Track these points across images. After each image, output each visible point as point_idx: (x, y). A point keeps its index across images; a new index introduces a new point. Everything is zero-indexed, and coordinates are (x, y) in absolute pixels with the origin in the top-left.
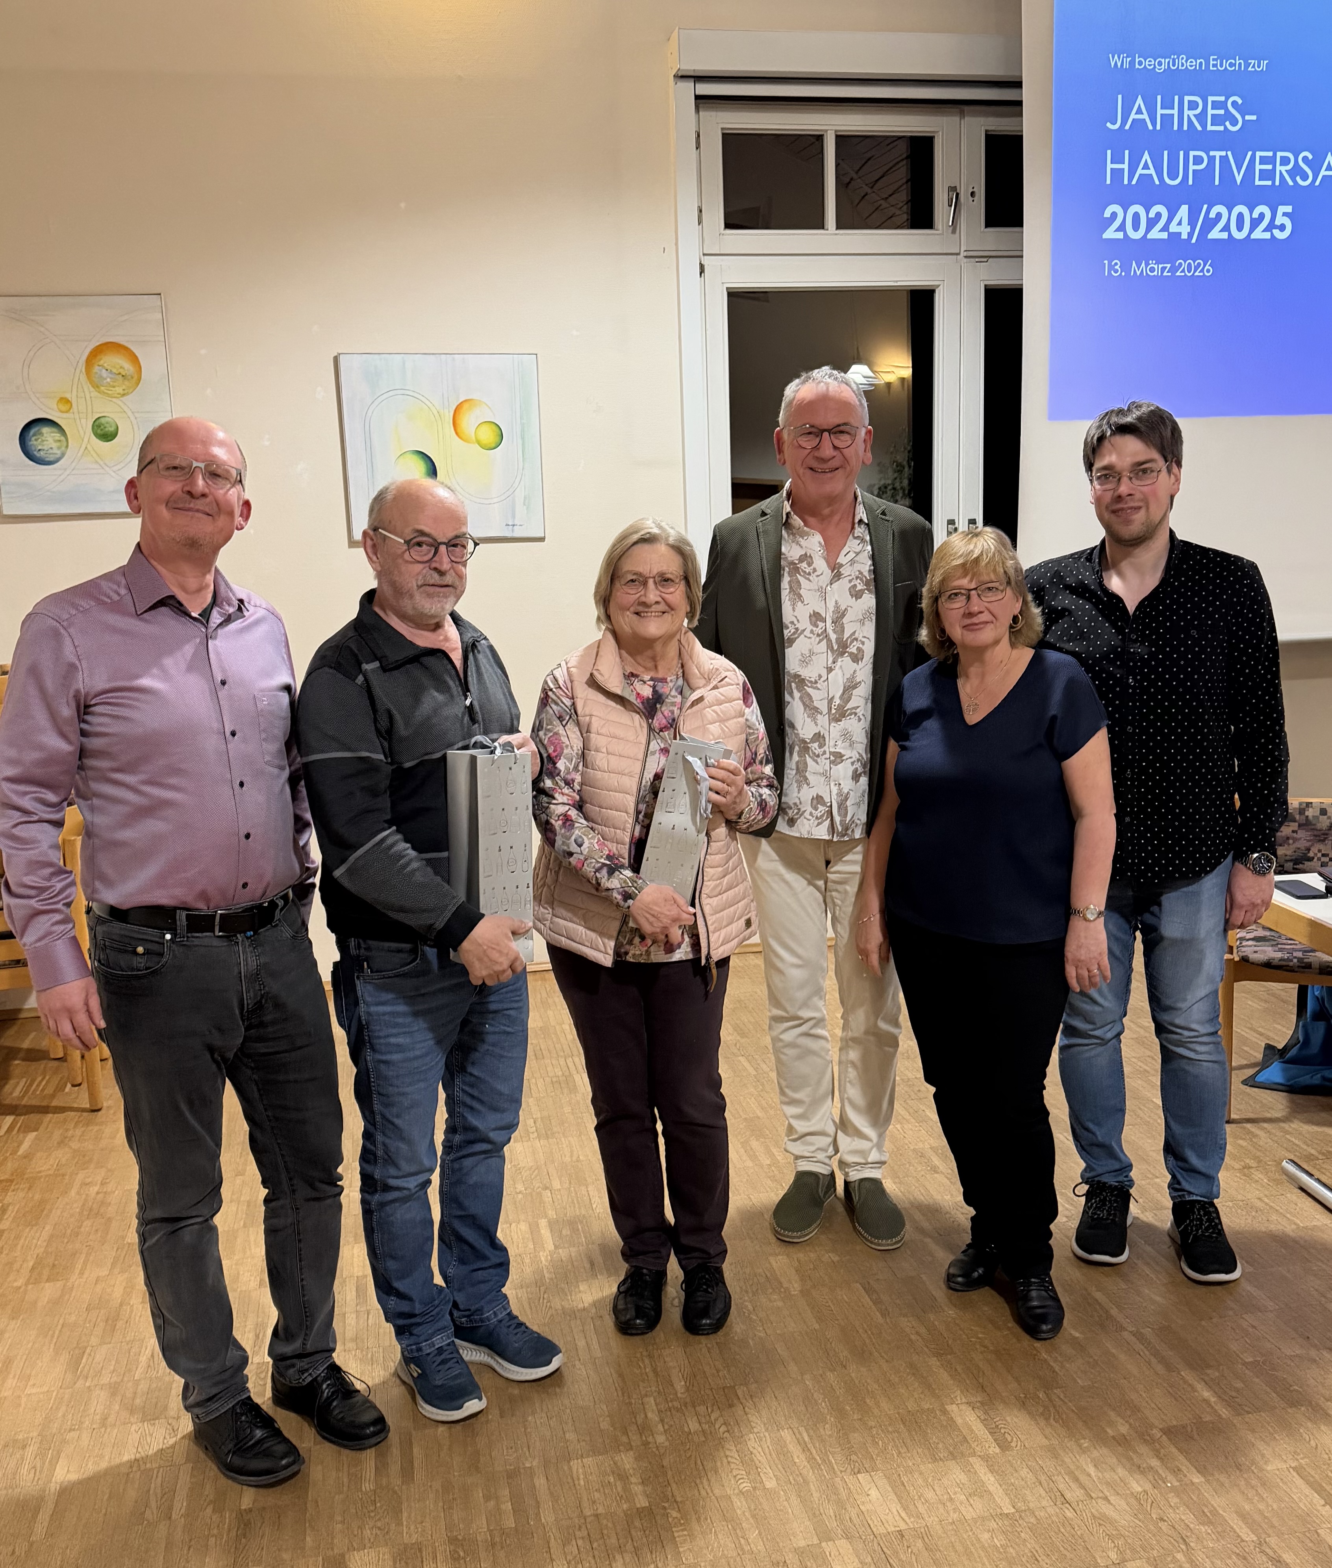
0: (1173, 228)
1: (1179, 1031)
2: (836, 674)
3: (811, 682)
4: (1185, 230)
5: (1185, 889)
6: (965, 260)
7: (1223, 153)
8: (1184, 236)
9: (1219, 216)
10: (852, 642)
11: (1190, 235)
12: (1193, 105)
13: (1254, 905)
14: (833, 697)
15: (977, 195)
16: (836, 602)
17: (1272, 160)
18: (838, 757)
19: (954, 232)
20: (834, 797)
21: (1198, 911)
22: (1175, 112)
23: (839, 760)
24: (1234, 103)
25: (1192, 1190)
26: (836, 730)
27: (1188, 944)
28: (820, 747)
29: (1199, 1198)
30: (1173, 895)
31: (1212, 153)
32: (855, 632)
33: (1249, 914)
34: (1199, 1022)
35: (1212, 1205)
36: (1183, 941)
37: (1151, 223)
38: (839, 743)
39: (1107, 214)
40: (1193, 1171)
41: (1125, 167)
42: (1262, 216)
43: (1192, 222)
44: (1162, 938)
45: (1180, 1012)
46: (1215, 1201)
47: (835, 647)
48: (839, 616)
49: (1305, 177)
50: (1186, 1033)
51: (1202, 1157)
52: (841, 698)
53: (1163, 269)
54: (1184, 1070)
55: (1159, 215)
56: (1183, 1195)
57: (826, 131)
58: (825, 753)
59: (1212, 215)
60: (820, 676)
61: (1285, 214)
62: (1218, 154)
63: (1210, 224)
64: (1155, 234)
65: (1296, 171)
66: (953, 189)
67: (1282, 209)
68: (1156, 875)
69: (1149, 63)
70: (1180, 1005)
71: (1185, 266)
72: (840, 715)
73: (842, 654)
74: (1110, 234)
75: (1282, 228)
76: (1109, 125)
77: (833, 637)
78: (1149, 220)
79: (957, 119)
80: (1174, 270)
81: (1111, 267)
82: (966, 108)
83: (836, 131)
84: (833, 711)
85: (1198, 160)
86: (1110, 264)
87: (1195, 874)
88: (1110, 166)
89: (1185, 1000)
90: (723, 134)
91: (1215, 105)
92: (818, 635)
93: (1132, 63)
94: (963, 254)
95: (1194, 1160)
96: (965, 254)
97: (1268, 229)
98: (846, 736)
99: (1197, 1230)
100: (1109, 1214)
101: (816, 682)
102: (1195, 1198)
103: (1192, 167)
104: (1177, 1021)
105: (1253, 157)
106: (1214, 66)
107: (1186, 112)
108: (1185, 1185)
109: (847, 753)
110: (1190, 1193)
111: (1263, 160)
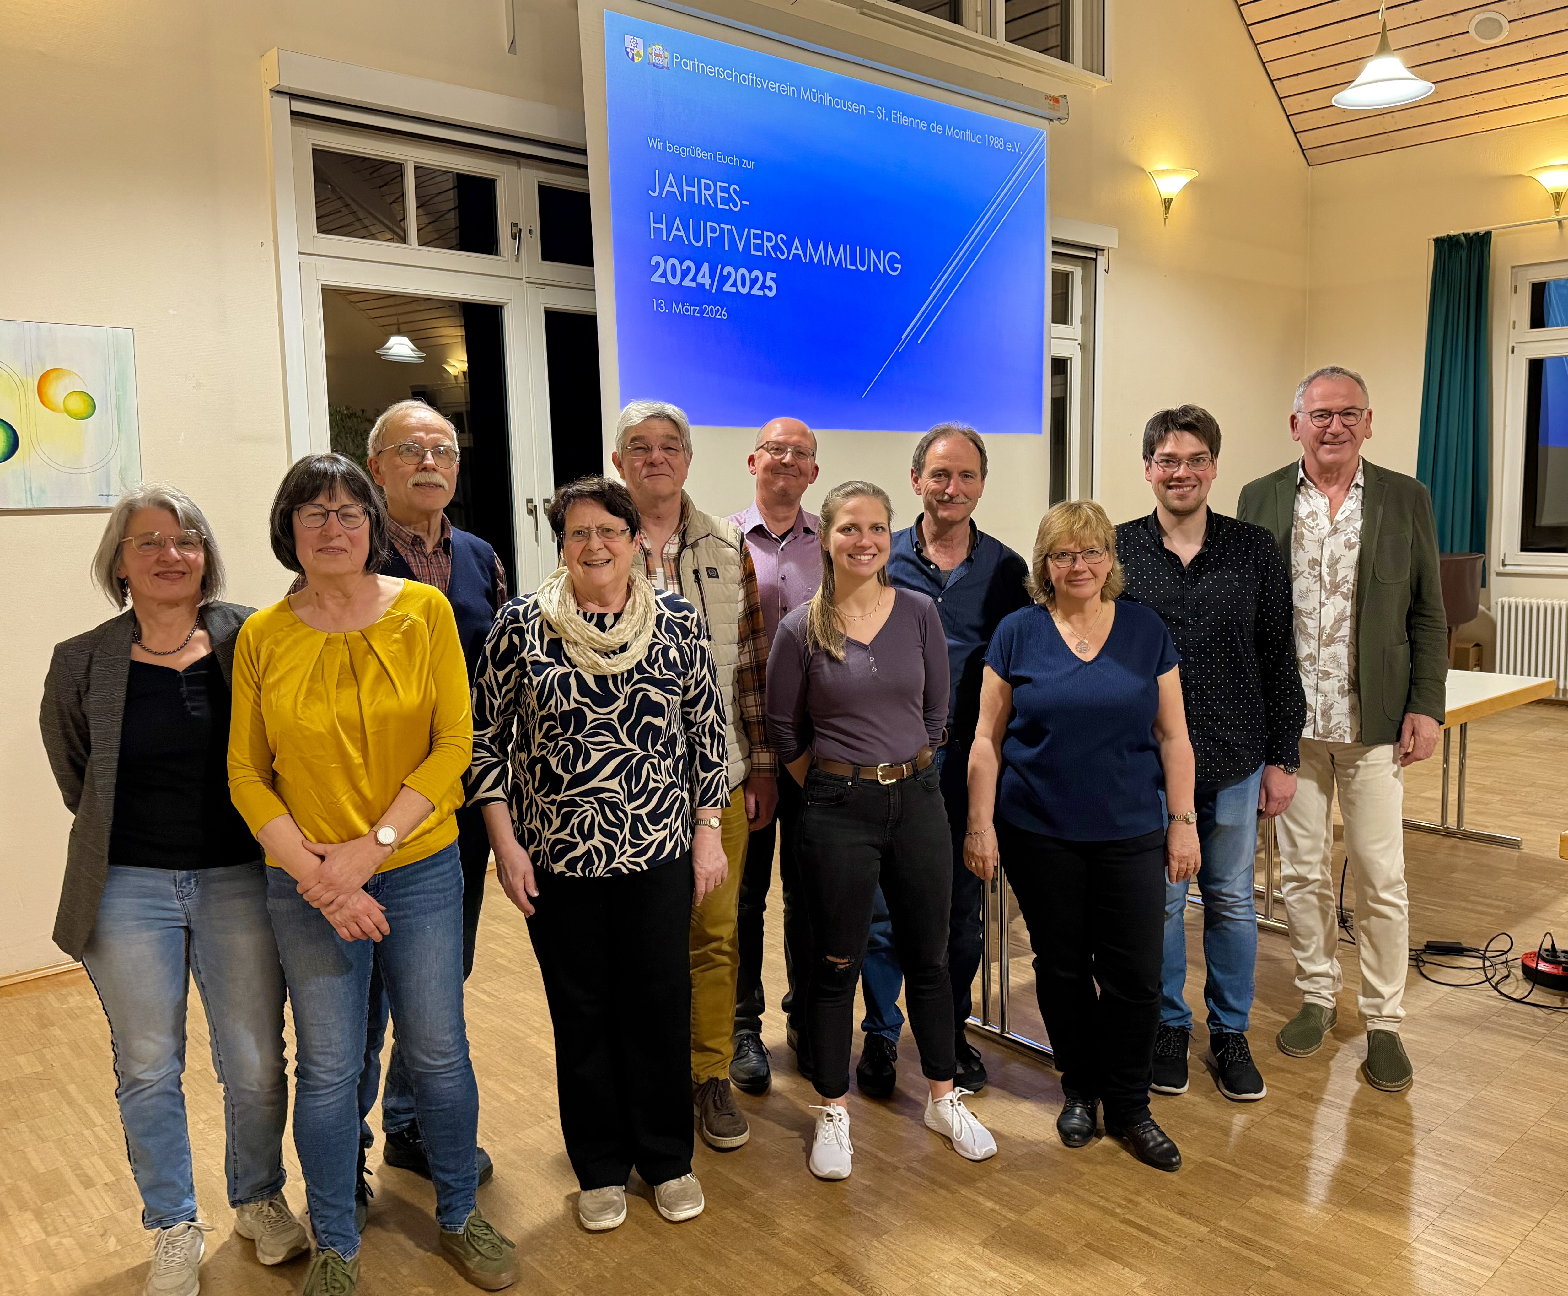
0: (699, 279)
1: (1225, 898)
2: (1328, 609)
3: (1307, 613)
4: (707, 282)
5: (1234, 787)
6: (528, 285)
7: (729, 227)
8: (707, 287)
9: (729, 274)
10: (1344, 583)
11: (711, 285)
12: (707, 187)
13: (1286, 798)
14: (1324, 627)
15: (534, 233)
16: (1332, 552)
17: (760, 237)
18: (1327, 675)
19: (517, 260)
20: (1319, 705)
21: (1245, 804)
22: (696, 190)
23: (1326, 677)
24: (734, 190)
25: (1229, 1025)
26: (1325, 653)
27: (1237, 830)
28: (1311, 665)
29: (1234, 1031)
30: (1226, 791)
31: (722, 226)
32: (1346, 576)
33: (1281, 805)
34: (1240, 890)
35: (1243, 1036)
36: (1232, 827)
37: (685, 274)
38: (1328, 663)
39: (653, 263)
40: (1229, 1009)
41: (664, 226)
42: (757, 278)
43: (712, 277)
44: (1216, 825)
45: (1227, 884)
46: (1245, 1033)
47: (1328, 587)
48: (1334, 563)
49: (782, 253)
50: (1230, 900)
51: (1237, 997)
52: (1331, 628)
53: (695, 310)
54: (1226, 929)
55: (689, 268)
56: (1221, 1029)
57: (406, 161)
58: (1315, 670)
59: (725, 273)
60: (1315, 609)
61: (772, 279)
62: (726, 227)
63: (724, 279)
64: (687, 282)
65: (776, 248)
66: (513, 225)
67: (770, 275)
68: (1218, 775)
69: (676, 149)
70: (1227, 878)
71: (709, 309)
72: (1331, 641)
73: (1335, 593)
74: (656, 278)
75: (770, 288)
76: (650, 192)
77: (1327, 579)
78: (682, 270)
79: (516, 168)
80: (702, 312)
81: (659, 305)
82: (522, 160)
83: (415, 162)
84: (1324, 638)
85: (713, 230)
86: (657, 302)
87: (1243, 774)
88: (653, 225)
89: (1231, 874)
90: (313, 149)
91: (723, 190)
92: (1315, 576)
93: (664, 146)
94: (525, 280)
95: (1232, 1001)
96: (528, 280)
97: (761, 288)
98: (1334, 658)
99: (1232, 1057)
100: (1174, 1052)
101: (1311, 613)
102: (1231, 1031)
103: (709, 235)
104: (1224, 890)
105: (749, 232)
106: (720, 159)
107: (703, 191)
108: (1224, 1021)
109: (1334, 672)
110: (1227, 1027)
111: (756, 236)
